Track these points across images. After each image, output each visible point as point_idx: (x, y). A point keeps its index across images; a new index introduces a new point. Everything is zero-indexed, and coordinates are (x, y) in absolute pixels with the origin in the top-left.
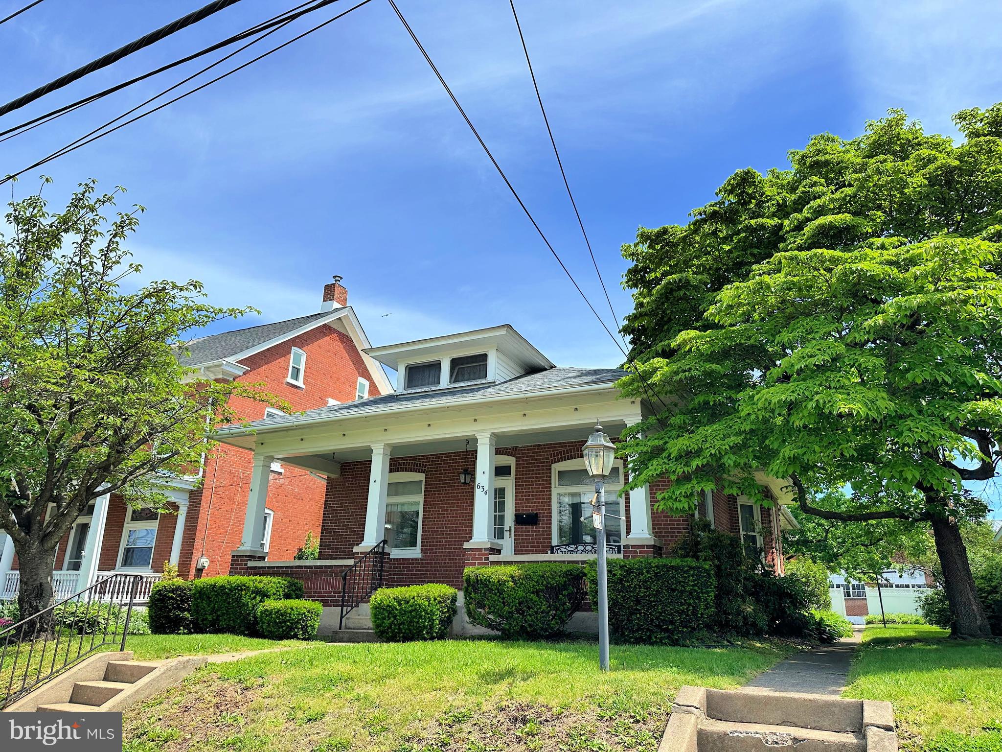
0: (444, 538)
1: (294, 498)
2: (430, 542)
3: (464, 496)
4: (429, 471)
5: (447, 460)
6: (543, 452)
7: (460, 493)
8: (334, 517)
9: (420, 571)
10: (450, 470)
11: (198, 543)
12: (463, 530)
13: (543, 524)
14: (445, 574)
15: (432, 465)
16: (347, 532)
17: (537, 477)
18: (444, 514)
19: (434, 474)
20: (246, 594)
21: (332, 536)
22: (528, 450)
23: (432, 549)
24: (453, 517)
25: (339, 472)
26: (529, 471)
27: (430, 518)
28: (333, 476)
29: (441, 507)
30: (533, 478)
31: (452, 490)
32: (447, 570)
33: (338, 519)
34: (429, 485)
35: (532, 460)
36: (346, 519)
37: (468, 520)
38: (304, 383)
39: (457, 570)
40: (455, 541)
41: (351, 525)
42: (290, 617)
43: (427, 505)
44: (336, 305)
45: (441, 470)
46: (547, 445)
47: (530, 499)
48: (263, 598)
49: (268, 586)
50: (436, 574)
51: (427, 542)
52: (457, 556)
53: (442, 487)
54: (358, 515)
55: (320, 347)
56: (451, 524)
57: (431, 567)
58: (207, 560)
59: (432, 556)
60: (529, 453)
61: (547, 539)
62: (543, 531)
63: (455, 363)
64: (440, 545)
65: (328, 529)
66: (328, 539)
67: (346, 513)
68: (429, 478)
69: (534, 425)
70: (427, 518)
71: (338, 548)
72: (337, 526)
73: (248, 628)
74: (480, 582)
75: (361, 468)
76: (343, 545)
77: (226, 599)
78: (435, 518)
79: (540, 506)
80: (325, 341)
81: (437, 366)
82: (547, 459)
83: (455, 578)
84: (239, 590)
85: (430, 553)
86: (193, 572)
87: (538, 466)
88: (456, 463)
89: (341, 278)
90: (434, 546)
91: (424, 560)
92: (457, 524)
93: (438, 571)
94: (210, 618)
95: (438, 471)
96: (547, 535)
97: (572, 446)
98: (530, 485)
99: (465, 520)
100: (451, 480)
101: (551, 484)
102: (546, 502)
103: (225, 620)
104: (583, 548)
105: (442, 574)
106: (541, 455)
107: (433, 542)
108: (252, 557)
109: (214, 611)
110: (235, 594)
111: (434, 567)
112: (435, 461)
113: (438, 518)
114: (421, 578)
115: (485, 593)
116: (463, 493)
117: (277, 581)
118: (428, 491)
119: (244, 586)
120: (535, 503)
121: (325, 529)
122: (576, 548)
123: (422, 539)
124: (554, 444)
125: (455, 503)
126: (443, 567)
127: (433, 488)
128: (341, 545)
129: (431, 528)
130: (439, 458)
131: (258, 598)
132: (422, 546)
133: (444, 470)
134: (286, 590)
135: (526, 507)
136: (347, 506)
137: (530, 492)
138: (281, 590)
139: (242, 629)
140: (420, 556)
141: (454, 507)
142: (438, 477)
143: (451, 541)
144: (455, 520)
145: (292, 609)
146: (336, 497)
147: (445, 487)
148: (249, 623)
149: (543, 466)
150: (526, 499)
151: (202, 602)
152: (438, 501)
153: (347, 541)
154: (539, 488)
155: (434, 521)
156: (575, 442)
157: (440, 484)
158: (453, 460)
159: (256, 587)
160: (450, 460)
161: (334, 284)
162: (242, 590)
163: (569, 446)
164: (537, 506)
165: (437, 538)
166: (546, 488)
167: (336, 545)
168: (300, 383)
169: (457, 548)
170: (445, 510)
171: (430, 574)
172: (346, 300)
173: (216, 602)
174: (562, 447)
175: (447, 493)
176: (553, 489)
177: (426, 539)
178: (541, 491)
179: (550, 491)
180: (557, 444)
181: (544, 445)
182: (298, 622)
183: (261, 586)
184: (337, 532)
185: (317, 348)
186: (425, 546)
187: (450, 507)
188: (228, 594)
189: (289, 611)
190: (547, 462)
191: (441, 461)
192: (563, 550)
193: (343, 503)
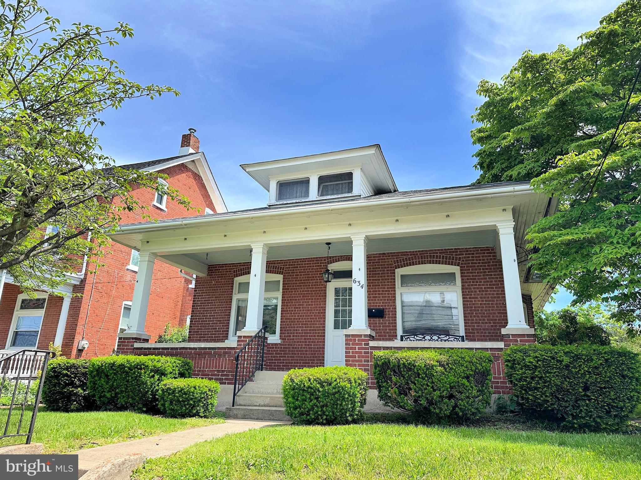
0: (300, 327)
1: (157, 296)
2: (288, 330)
3: (318, 293)
4: (287, 273)
5: (302, 264)
6: (387, 259)
7: (314, 291)
8: (202, 308)
9: (279, 354)
10: (305, 272)
11: (79, 328)
12: (317, 321)
13: (388, 317)
14: (302, 357)
15: (289, 268)
16: (214, 321)
17: (382, 279)
18: (300, 308)
19: (291, 276)
20: (145, 373)
21: (200, 324)
22: (374, 257)
23: (290, 336)
24: (308, 310)
25: (207, 273)
26: (376, 274)
27: (287, 311)
28: (201, 275)
29: (297, 302)
30: (379, 280)
31: (307, 288)
32: (304, 354)
33: (206, 311)
34: (286, 284)
35: (378, 265)
36: (213, 311)
37: (322, 313)
38: (166, 208)
39: (312, 354)
40: (310, 330)
41: (217, 315)
42: (193, 396)
43: (285, 300)
44: (191, 151)
45: (297, 273)
46: (391, 253)
47: (376, 297)
48: (161, 376)
49: (166, 366)
50: (294, 357)
51: (285, 330)
52: (312, 342)
53: (298, 286)
54: (224, 307)
55: (179, 181)
56: (306, 316)
57: (289, 351)
58: (87, 342)
59: (290, 342)
60: (375, 260)
61: (392, 330)
62: (389, 323)
63: (322, 180)
64: (297, 333)
65: (196, 319)
66: (196, 327)
67: (213, 305)
68: (286, 278)
69: (406, 229)
70: (285, 311)
71: (206, 334)
72: (205, 316)
73: (145, 405)
74: (402, 366)
75: (227, 269)
76: (210, 332)
77: (126, 377)
78: (292, 311)
79: (386, 303)
80: (183, 177)
81: (306, 182)
82: (391, 264)
83: (311, 360)
84: (139, 369)
85: (288, 339)
86: (74, 352)
87: (384, 271)
88: (311, 266)
89: (195, 131)
90: (291, 333)
91: (283, 345)
92: (312, 316)
93: (295, 354)
94: (108, 395)
95: (294, 273)
96: (392, 326)
97: (414, 255)
98: (376, 285)
99: (319, 313)
100: (306, 280)
101: (395, 285)
102: (391, 300)
103: (124, 397)
104: (430, 338)
105: (299, 357)
106: (385, 262)
107: (291, 330)
108: (137, 339)
109: (112, 388)
110: (134, 373)
111: (292, 351)
112: (292, 265)
113: (295, 311)
114: (280, 360)
115: (410, 377)
116: (317, 291)
117: (173, 361)
118: (286, 289)
119: (143, 365)
120: (381, 300)
121: (194, 319)
122: (424, 338)
123: (281, 328)
124: (397, 253)
125: (309, 299)
126: (300, 351)
127: (290, 286)
128: (208, 332)
129: (288, 319)
130: (295, 262)
131: (157, 377)
132: (281, 333)
133: (300, 272)
134: (181, 370)
135: (374, 303)
136: (214, 300)
137: (376, 291)
138: (177, 369)
139: (140, 406)
140: (279, 342)
141: (308, 302)
142: (295, 278)
143: (307, 330)
144: (310, 313)
145: (195, 388)
146: (204, 293)
147: (301, 286)
148: (147, 400)
149: (387, 270)
150: (373, 297)
151: (100, 379)
152: (295, 297)
153: (214, 329)
154: (384, 288)
155: (291, 313)
156: (416, 252)
157: (297, 283)
158: (308, 264)
159: (155, 367)
160: (305, 264)
161: (190, 135)
162: (141, 369)
163: (411, 255)
164: (383, 303)
165: (295, 327)
166: (391, 288)
167: (204, 332)
168: (163, 207)
169: (312, 336)
170: (300, 305)
171: (288, 357)
172: (198, 148)
173: (115, 380)
174: (404, 255)
175: (303, 291)
176: (397, 290)
177: (284, 328)
178: (386, 291)
179: (395, 291)
180: (400, 253)
181: (388, 254)
182: (200, 401)
183: (159, 365)
184: (204, 321)
185: (177, 181)
186: (284, 333)
187: (305, 302)
188: (127, 373)
189: (192, 389)
190: (391, 267)
191: (297, 265)
192: (411, 339)
193: (210, 298)
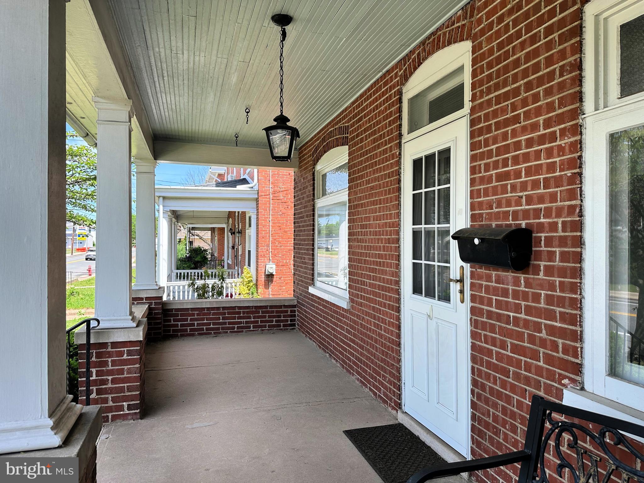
0: (368, 277)
3: (387, 184)
4: (351, 140)
5: (367, 107)
7: (382, 177)
11: (262, 250)
18: (366, 226)
23: (358, 296)
24: (376, 233)
25: (298, 163)
27: (354, 234)
29: (363, 213)
31: (374, 172)
45: (361, 133)
51: (353, 280)
53: (363, 169)
62: (550, 300)
64: (364, 291)
68: (351, 153)
75: (308, 152)
78: (359, 234)
86: (262, 277)
88: (377, 108)
90: (359, 290)
95: (359, 135)
99: (389, 241)
100: (372, 149)
107: (358, 282)
112: (356, 115)
113: (362, 234)
116: (386, 176)
118: (351, 180)
127: (355, 172)
129: (355, 253)
133: (365, 131)
142: (360, 149)
147: (366, 168)
155: (358, 241)
157: (362, 163)
158: (374, 102)
160: (370, 104)
170: (367, 219)
177: (352, 273)
186: (352, 287)
187: (372, 211)
191: (362, 110)
